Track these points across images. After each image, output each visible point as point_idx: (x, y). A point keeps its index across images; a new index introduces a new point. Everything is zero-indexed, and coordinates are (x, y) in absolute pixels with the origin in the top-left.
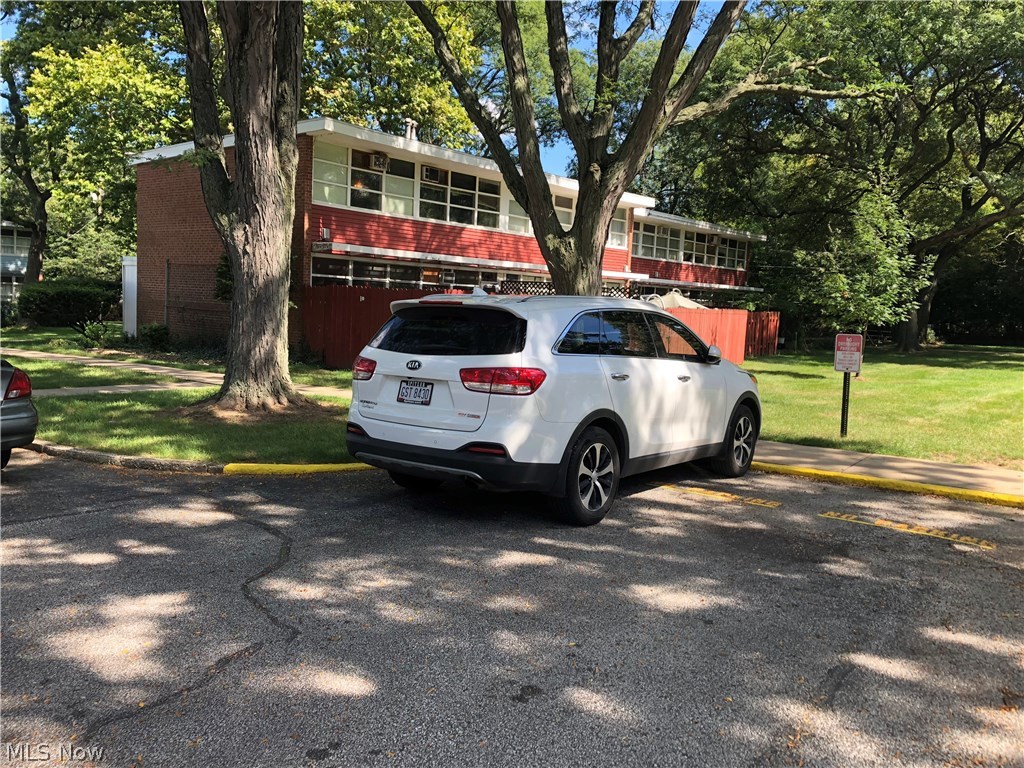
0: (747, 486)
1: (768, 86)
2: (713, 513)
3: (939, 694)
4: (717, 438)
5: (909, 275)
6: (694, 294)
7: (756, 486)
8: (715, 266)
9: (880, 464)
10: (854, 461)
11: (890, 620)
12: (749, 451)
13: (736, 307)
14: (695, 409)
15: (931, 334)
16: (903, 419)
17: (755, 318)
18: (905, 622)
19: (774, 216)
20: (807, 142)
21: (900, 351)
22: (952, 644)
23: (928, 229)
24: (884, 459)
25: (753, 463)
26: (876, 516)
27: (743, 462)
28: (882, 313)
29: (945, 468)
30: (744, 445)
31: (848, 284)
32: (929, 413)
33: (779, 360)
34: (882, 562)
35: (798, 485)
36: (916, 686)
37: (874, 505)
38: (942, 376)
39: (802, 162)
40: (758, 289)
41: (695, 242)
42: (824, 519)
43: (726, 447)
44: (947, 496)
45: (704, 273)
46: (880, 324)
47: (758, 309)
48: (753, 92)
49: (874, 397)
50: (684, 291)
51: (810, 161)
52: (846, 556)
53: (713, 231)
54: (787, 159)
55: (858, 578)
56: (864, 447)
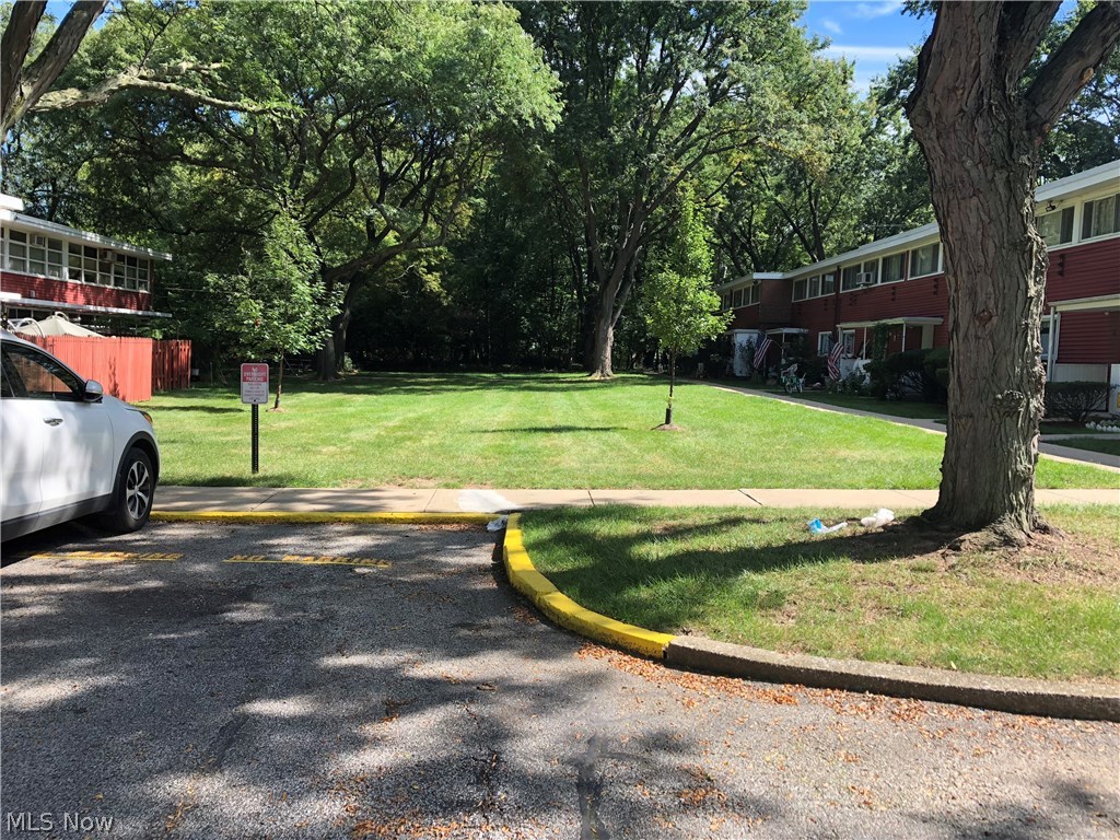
0: (144, 540)
1: (155, 83)
2: (98, 578)
3: (329, 722)
4: (104, 488)
5: (320, 302)
6: (87, 320)
7: (156, 538)
8: (111, 287)
9: (292, 498)
10: (265, 498)
11: (289, 659)
12: (146, 500)
13: (140, 335)
14: (72, 458)
15: (348, 361)
16: (318, 448)
17: (163, 347)
18: (302, 657)
19: (180, 233)
20: (213, 154)
21: (320, 380)
22: (345, 668)
23: (339, 257)
24: (295, 491)
25: (152, 513)
26: (284, 552)
27: (139, 513)
28: (297, 341)
29: (352, 494)
30: (140, 494)
31: (261, 310)
32: (342, 440)
33: (192, 394)
34: (286, 599)
35: (203, 531)
36: (308, 720)
37: (283, 541)
38: (359, 402)
39: (209, 176)
40: (166, 315)
41: (83, 257)
42: (228, 564)
43: (117, 498)
44: (352, 522)
45: (98, 294)
46: (295, 352)
47: (166, 337)
48: (136, 87)
49: (291, 428)
50: (71, 315)
51: (218, 175)
52: (250, 600)
53: (106, 245)
54: (192, 170)
55: (260, 621)
56: (276, 482)
